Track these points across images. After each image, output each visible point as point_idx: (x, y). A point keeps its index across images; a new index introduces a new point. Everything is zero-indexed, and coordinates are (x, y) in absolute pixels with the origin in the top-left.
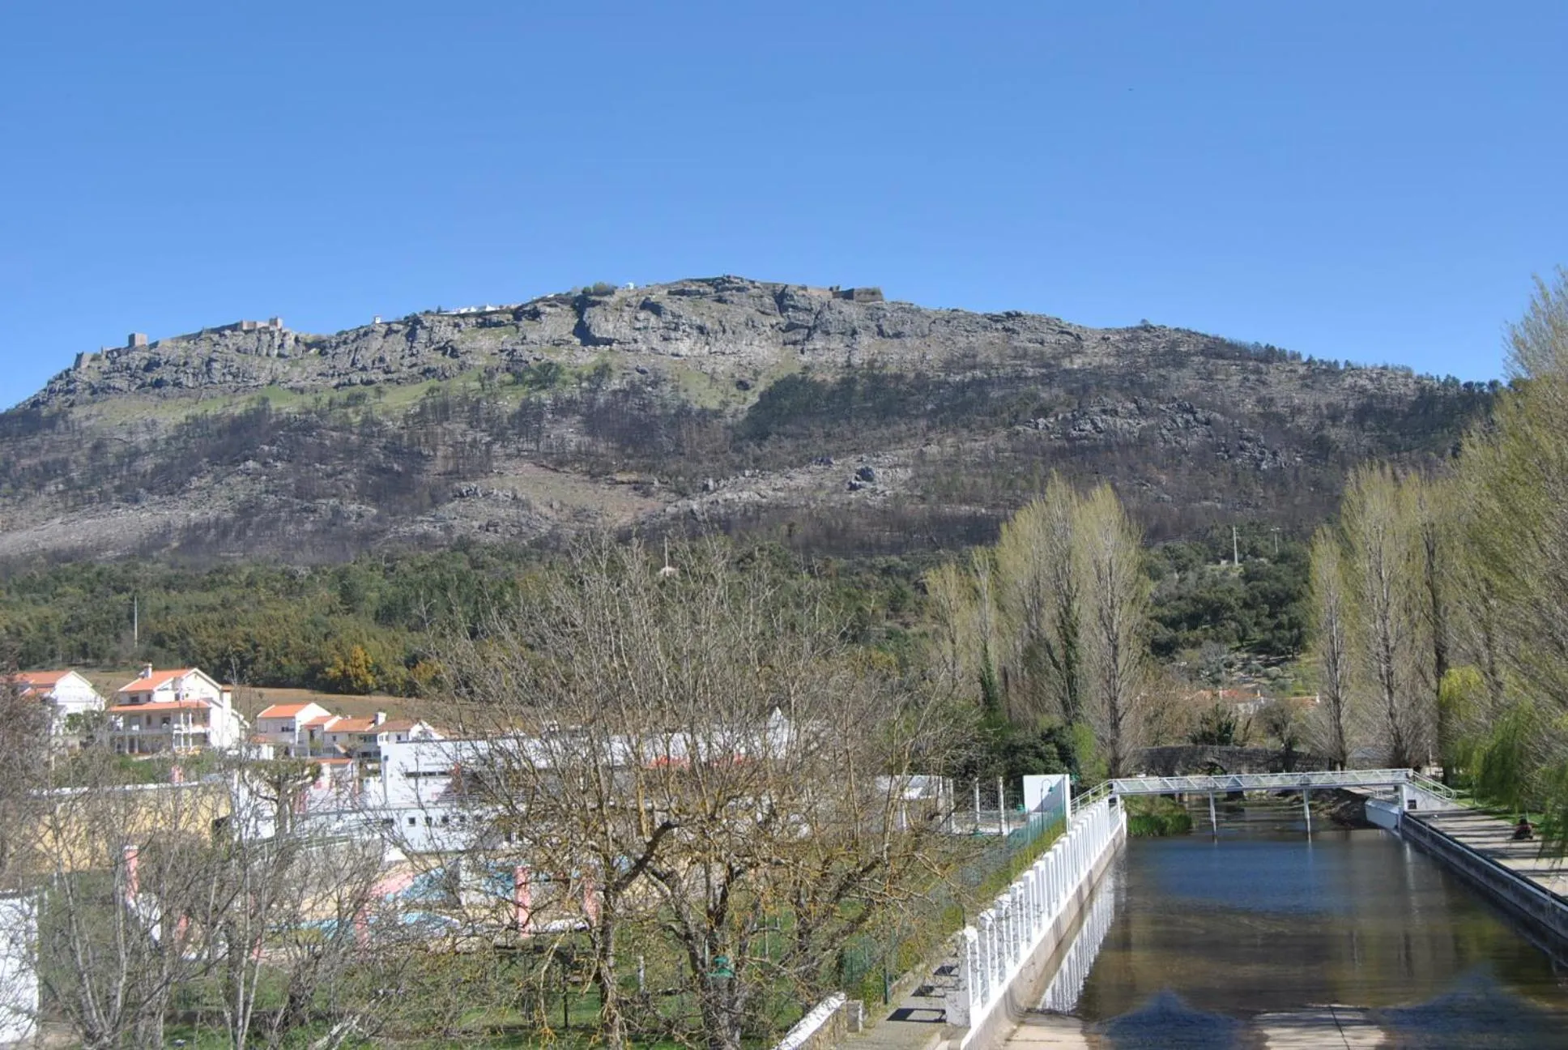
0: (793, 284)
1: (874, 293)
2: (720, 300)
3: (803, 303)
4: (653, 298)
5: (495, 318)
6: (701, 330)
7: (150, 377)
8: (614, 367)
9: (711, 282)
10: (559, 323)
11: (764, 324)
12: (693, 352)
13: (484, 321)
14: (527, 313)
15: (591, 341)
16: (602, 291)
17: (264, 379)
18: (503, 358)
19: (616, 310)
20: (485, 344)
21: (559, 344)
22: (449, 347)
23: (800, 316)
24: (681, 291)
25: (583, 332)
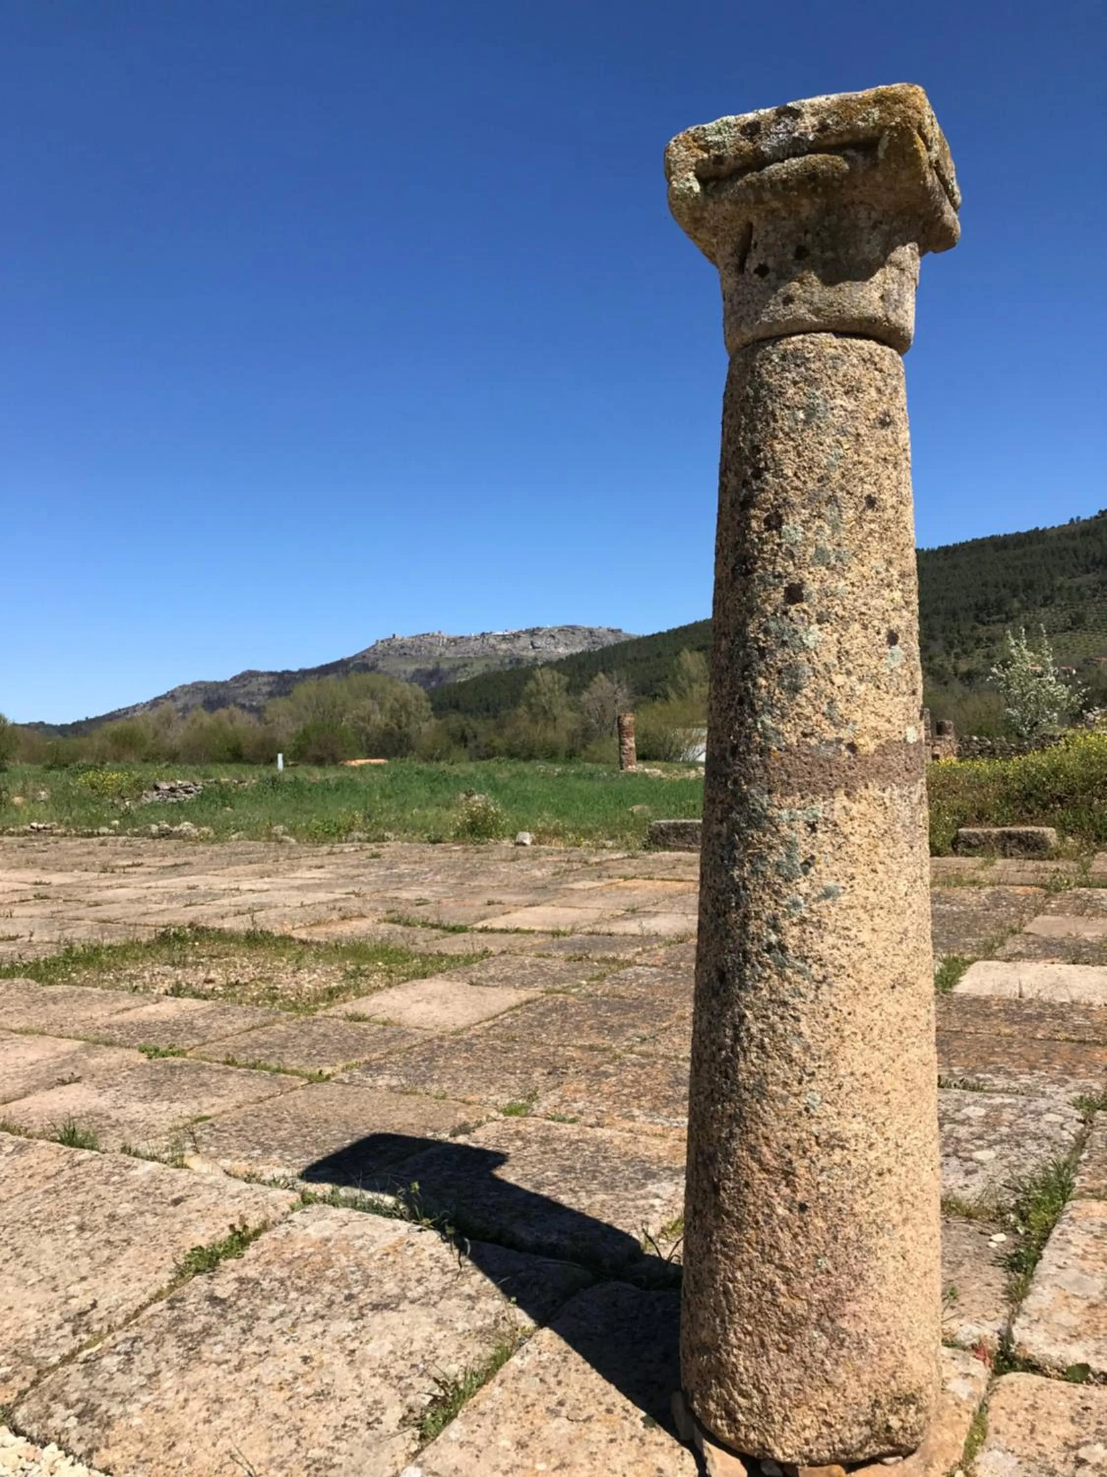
0: (595, 627)
1: (620, 631)
2: (573, 633)
3: (596, 634)
4: (553, 634)
5: (507, 637)
6: (566, 644)
7: (402, 651)
8: (539, 657)
9: (571, 627)
10: (525, 641)
11: (585, 642)
12: (563, 651)
13: (504, 638)
14: (517, 636)
15: (534, 648)
16: (539, 629)
17: (438, 653)
18: (508, 653)
19: (542, 636)
20: (504, 646)
21: (525, 648)
22: (493, 647)
23: (596, 639)
24: (561, 630)
25: (532, 644)
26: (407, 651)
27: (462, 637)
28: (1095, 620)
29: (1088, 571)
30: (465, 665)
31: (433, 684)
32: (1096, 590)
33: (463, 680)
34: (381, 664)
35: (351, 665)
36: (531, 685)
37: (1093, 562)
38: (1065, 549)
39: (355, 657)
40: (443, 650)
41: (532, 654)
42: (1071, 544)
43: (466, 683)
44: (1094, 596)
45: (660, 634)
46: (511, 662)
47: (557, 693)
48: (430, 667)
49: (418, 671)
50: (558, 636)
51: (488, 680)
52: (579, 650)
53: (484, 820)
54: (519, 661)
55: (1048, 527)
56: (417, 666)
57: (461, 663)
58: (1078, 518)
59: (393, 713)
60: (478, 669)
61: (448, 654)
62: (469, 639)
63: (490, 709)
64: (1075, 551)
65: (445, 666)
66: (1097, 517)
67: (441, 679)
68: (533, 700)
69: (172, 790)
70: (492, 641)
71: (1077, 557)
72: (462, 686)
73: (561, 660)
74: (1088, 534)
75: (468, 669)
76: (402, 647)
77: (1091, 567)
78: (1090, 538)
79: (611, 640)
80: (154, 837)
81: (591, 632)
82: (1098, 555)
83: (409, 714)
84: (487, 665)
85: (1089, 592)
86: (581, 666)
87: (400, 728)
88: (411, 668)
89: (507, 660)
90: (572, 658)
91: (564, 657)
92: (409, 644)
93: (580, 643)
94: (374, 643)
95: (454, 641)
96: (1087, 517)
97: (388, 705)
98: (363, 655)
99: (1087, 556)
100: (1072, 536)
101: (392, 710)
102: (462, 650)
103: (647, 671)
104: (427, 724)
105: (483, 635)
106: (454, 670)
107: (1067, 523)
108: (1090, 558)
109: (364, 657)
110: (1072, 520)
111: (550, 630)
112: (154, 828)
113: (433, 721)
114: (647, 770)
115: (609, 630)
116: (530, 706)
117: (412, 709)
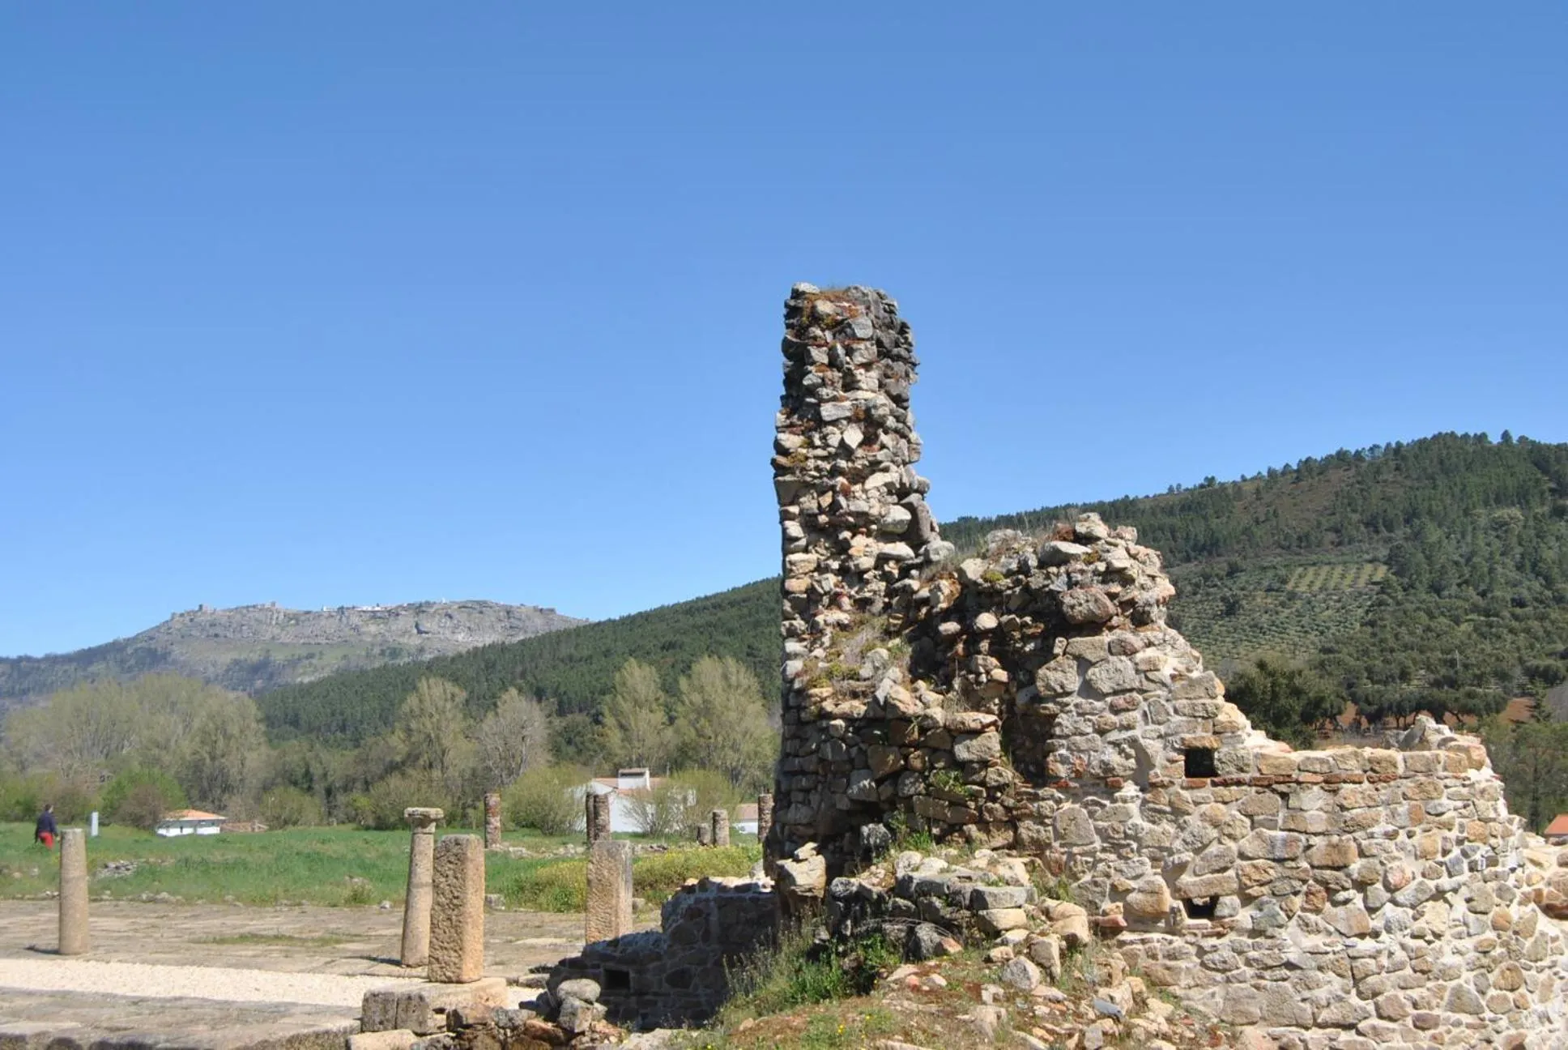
0: (515, 603)
1: (552, 611)
2: (481, 612)
3: (517, 615)
4: (450, 611)
5: (379, 614)
6: (469, 628)
7: (212, 631)
8: (426, 648)
9: (478, 602)
10: (406, 622)
11: (498, 626)
12: (464, 640)
13: (374, 616)
14: (394, 613)
15: (420, 632)
16: (428, 604)
17: (268, 636)
18: (379, 638)
19: (433, 615)
20: (373, 628)
21: (405, 633)
22: (356, 628)
23: (516, 623)
24: (463, 607)
25: (417, 626)
26: (218, 630)
27: (308, 613)
28: (1195, 627)
29: (1188, 559)
30: (310, 656)
31: (259, 683)
32: (1197, 585)
33: (306, 680)
34: (177, 650)
35: (130, 651)
36: (412, 701)
37: (1194, 549)
38: (1161, 528)
39: (135, 639)
40: (277, 631)
41: (415, 641)
42: (1167, 521)
43: (312, 684)
44: (1195, 594)
45: (611, 623)
46: (383, 653)
47: (449, 715)
48: (255, 657)
49: (236, 662)
50: (456, 615)
51: (348, 682)
52: (488, 641)
53: (362, 894)
54: (395, 653)
55: (1141, 496)
56: (234, 655)
57: (304, 652)
58: (1179, 486)
59: (206, 737)
60: (329, 664)
61: (285, 638)
62: (319, 615)
63: (349, 731)
64: (1173, 531)
65: (278, 657)
66: (1202, 486)
67: (271, 676)
68: (413, 725)
69: (117, 868)
70: (355, 620)
71: (1174, 538)
72: (306, 691)
73: (460, 656)
74: (1190, 508)
75: (314, 661)
76: (213, 625)
77: (1193, 554)
78: (1192, 515)
79: (539, 626)
80: (144, 902)
81: (509, 612)
82: (1201, 538)
83: (228, 737)
84: (345, 657)
85: (1189, 588)
86: (490, 666)
87: (213, 758)
88: (226, 658)
89: (377, 650)
90: (476, 653)
91: (463, 650)
92: (224, 620)
93: (492, 627)
94: (168, 617)
95: (295, 618)
96: (1191, 486)
97: (196, 724)
98: (149, 636)
99: (1187, 539)
100: (1170, 511)
101: (204, 732)
102: (308, 631)
103: (588, 678)
104: (254, 755)
105: (341, 610)
106: (293, 663)
107: (1165, 491)
108: (1192, 543)
109: (151, 638)
110: (1171, 489)
111: (446, 607)
112: (144, 897)
113: (264, 749)
114: (511, 849)
115: (535, 609)
116: (409, 731)
117: (234, 730)
